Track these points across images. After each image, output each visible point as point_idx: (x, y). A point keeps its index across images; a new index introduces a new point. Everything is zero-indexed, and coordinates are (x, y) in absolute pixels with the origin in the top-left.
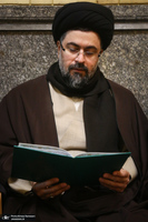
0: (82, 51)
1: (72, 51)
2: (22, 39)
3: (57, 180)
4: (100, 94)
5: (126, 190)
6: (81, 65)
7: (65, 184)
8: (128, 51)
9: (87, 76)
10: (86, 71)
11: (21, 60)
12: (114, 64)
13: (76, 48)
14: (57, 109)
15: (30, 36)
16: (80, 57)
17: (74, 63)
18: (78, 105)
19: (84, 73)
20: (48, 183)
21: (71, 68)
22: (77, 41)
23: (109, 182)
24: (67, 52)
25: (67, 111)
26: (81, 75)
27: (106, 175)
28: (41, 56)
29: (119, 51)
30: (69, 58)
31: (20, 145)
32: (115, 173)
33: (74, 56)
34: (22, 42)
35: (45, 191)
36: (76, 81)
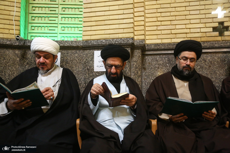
0: (189, 60)
1: (184, 60)
2: (158, 57)
3: (183, 114)
4: (196, 79)
5: (213, 120)
6: (188, 66)
7: (186, 116)
8: (205, 61)
9: (191, 70)
10: (190, 68)
11: (157, 66)
12: (199, 67)
13: (186, 59)
14: (177, 85)
15: (161, 56)
16: (188, 62)
17: (185, 65)
18: (186, 84)
19: (189, 69)
20: (178, 116)
21: (184, 67)
22: (187, 56)
23: (206, 116)
24: (182, 61)
25: (182, 87)
26: (188, 70)
27: (205, 112)
28: (166, 64)
29: (201, 61)
30: (183, 63)
31: (169, 98)
32: (209, 111)
33: (185, 62)
34: (158, 58)
35: (177, 119)
36: (186, 73)
